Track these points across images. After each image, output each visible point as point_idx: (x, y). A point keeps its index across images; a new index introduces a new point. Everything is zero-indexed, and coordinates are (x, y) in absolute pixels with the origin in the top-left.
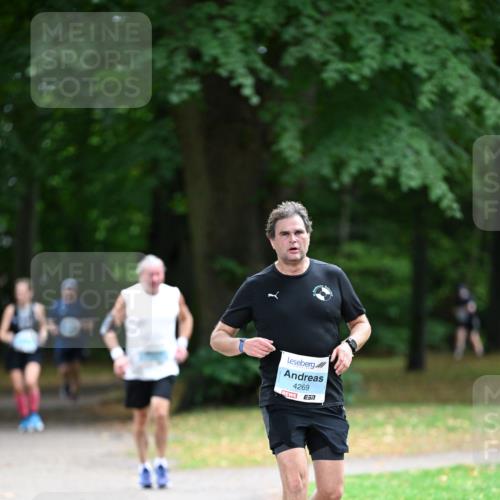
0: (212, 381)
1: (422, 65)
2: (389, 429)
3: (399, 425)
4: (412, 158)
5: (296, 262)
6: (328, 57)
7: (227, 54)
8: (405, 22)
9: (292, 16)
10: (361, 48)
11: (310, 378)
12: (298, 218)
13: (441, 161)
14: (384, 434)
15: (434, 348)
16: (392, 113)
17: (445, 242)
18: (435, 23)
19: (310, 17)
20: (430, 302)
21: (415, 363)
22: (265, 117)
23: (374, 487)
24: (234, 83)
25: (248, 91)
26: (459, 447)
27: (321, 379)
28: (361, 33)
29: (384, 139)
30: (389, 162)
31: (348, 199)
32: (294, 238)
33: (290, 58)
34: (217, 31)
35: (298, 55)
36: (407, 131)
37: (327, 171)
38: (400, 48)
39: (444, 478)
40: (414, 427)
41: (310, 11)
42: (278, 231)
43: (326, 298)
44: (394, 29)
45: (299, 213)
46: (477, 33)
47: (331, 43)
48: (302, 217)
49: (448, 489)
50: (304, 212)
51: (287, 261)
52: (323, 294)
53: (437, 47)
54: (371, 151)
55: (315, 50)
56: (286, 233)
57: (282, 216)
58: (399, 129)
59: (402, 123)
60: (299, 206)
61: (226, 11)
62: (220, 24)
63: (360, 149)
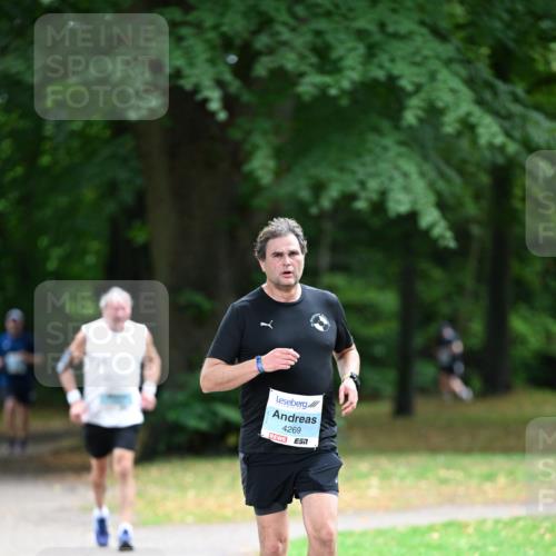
0: (177, 428)
1: (408, 77)
2: (374, 481)
3: (386, 477)
4: (400, 181)
5: (288, 288)
6: (304, 68)
7: (191, 64)
8: (391, 29)
9: (265, 23)
10: (341, 59)
11: (302, 419)
12: (292, 238)
13: (431, 185)
14: (369, 487)
15: (424, 391)
16: (377, 130)
17: (437, 273)
18: (424, 31)
19: (285, 24)
20: (419, 340)
21: (403, 408)
22: (235, 134)
23: (356, 545)
24: (199, 97)
25: (215, 105)
26: (451, 500)
27: (314, 421)
28: (342, 42)
29: (368, 159)
30: (373, 184)
31: (328, 226)
32: (288, 260)
33: (261, 69)
34: (180, 39)
35: (271, 66)
36: (394, 150)
37: (305, 194)
38: (384, 58)
39: (435, 536)
40: (402, 478)
41: (284, 17)
42: (269, 252)
43: (325, 328)
44: (377, 37)
45: (293, 232)
46: (471, 41)
47: (307, 53)
48: (297, 236)
49: (440, 547)
50: (299, 231)
51: (279, 286)
52: (321, 324)
53: (426, 58)
54: (353, 172)
55: (290, 61)
56: (279, 255)
57: (274, 235)
58: (385, 149)
59: (388, 141)
60: (293, 223)
61: (192, 17)
62: (184, 31)
63: (342, 170)
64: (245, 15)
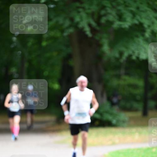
4: (143, 51)
8: (141, 9)
9: (103, 7)
19: (109, 7)
23: (132, 153)
30: (136, 52)
34: (79, 12)
47: (116, 16)
55: (111, 18)
61: (83, 5)
64: (98, 5)
